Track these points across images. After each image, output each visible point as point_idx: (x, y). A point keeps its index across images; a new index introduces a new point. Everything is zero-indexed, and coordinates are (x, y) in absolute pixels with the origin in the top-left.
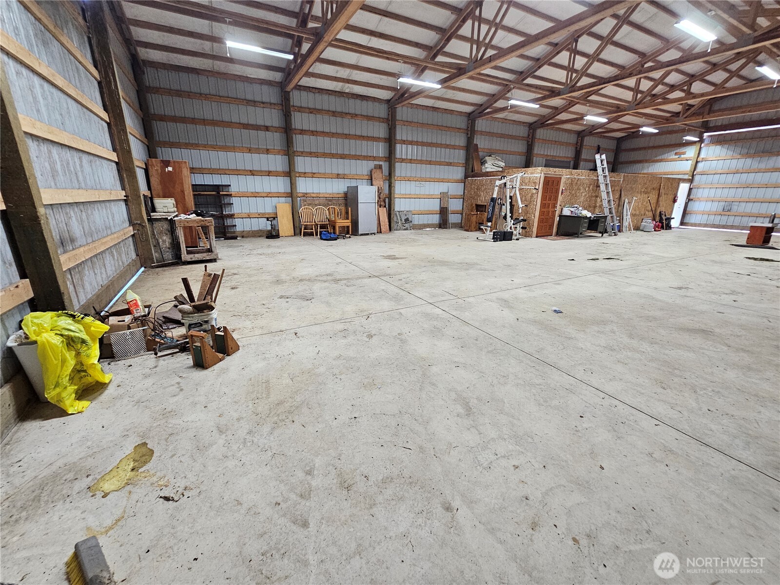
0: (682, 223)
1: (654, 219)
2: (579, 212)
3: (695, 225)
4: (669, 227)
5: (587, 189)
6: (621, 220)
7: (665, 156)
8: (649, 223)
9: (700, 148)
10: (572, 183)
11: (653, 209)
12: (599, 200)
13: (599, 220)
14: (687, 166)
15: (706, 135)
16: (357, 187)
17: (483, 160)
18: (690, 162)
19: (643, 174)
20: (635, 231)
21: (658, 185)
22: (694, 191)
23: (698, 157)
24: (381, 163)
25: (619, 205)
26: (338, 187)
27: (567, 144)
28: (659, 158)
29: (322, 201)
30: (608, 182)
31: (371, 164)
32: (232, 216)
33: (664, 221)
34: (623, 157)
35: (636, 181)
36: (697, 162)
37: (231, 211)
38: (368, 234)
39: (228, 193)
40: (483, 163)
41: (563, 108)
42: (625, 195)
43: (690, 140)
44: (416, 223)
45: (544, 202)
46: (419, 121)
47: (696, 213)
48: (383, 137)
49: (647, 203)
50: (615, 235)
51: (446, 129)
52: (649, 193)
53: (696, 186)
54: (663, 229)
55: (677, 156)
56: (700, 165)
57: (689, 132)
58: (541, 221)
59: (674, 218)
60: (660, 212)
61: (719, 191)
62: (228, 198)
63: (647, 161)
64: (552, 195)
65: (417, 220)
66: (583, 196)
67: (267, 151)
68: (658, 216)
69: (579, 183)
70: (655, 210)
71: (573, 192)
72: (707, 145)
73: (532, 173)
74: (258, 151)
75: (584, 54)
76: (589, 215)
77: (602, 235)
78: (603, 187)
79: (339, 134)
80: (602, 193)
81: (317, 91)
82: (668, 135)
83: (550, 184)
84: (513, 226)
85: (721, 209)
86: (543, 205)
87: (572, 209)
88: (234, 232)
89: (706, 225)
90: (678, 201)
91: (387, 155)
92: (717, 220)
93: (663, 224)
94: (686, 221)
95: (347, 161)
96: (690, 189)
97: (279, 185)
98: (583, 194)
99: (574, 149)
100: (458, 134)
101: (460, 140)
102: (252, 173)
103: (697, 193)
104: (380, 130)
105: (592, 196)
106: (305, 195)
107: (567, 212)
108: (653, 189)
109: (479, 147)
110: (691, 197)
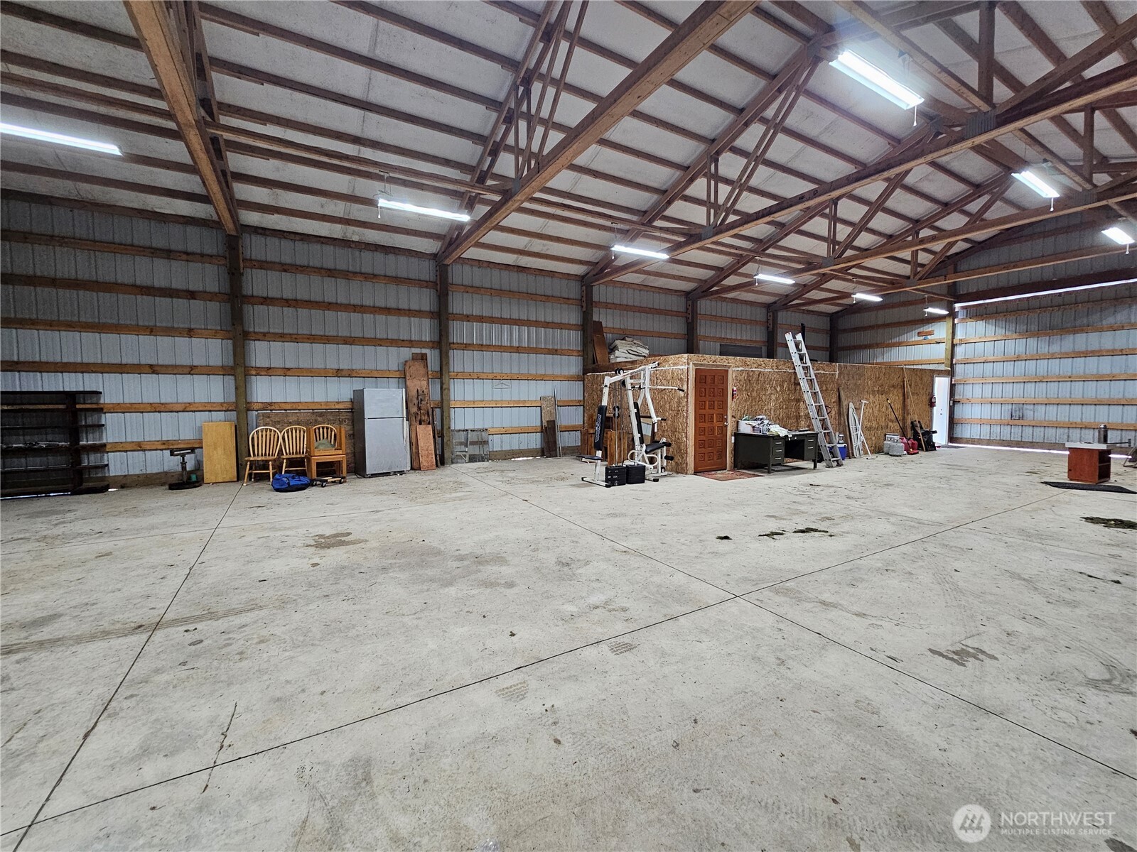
0: (952, 439)
1: (904, 435)
2: (765, 427)
3: (973, 441)
4: (931, 446)
5: (778, 389)
6: (848, 438)
7: (903, 338)
8: (895, 441)
9: (954, 325)
10: (749, 380)
11: (900, 418)
12: (802, 406)
13: (803, 441)
14: (940, 352)
15: (957, 306)
16: (363, 390)
17: (613, 346)
18: (943, 346)
19: (877, 364)
20: (874, 456)
21: (900, 379)
22: (959, 389)
23: (953, 338)
24: (424, 351)
25: (840, 413)
26: (336, 392)
27: (752, 322)
28: (894, 340)
29: (303, 416)
30: (813, 377)
31: (406, 353)
32: (101, 448)
33: (921, 437)
34: (844, 340)
35: (861, 375)
36: (953, 346)
37: (101, 438)
38: (387, 474)
39: (94, 406)
40: (613, 349)
41: (730, 268)
42: (848, 397)
43: (934, 314)
44: (497, 448)
45: (702, 411)
46: (493, 287)
47: (971, 422)
48: (428, 309)
49: (887, 408)
50: (839, 465)
51: (544, 299)
52: (887, 393)
53: (960, 380)
54: (923, 450)
55: (922, 338)
56: (959, 350)
57: (932, 302)
58: (699, 444)
59: (935, 432)
60: (912, 423)
61: (998, 388)
62: (96, 416)
63: (878, 345)
64: (715, 399)
65: (497, 444)
66: (773, 399)
67: (190, 333)
68: (909, 430)
69: (761, 378)
70: (904, 419)
71: (754, 394)
72: (962, 320)
73: (675, 364)
74: (170, 331)
75: (727, 181)
76: (783, 432)
77: (815, 466)
78: (804, 385)
79: (341, 305)
80: (805, 396)
81: (298, 237)
82: (902, 308)
83: (709, 381)
84: (646, 456)
85: (1007, 416)
86: (699, 418)
87: (754, 423)
88: (103, 479)
89: (989, 442)
90: (936, 404)
91: (436, 339)
92: (1006, 433)
93: (921, 441)
94: (958, 434)
95: (357, 349)
96: (952, 387)
97: (216, 389)
98: (773, 397)
99: (764, 328)
100: (565, 306)
101: (572, 316)
102: (154, 369)
103: (964, 392)
104: (424, 300)
105: (789, 400)
106: (268, 406)
107: (745, 428)
108: (893, 386)
109: (604, 325)
110: (957, 397)
